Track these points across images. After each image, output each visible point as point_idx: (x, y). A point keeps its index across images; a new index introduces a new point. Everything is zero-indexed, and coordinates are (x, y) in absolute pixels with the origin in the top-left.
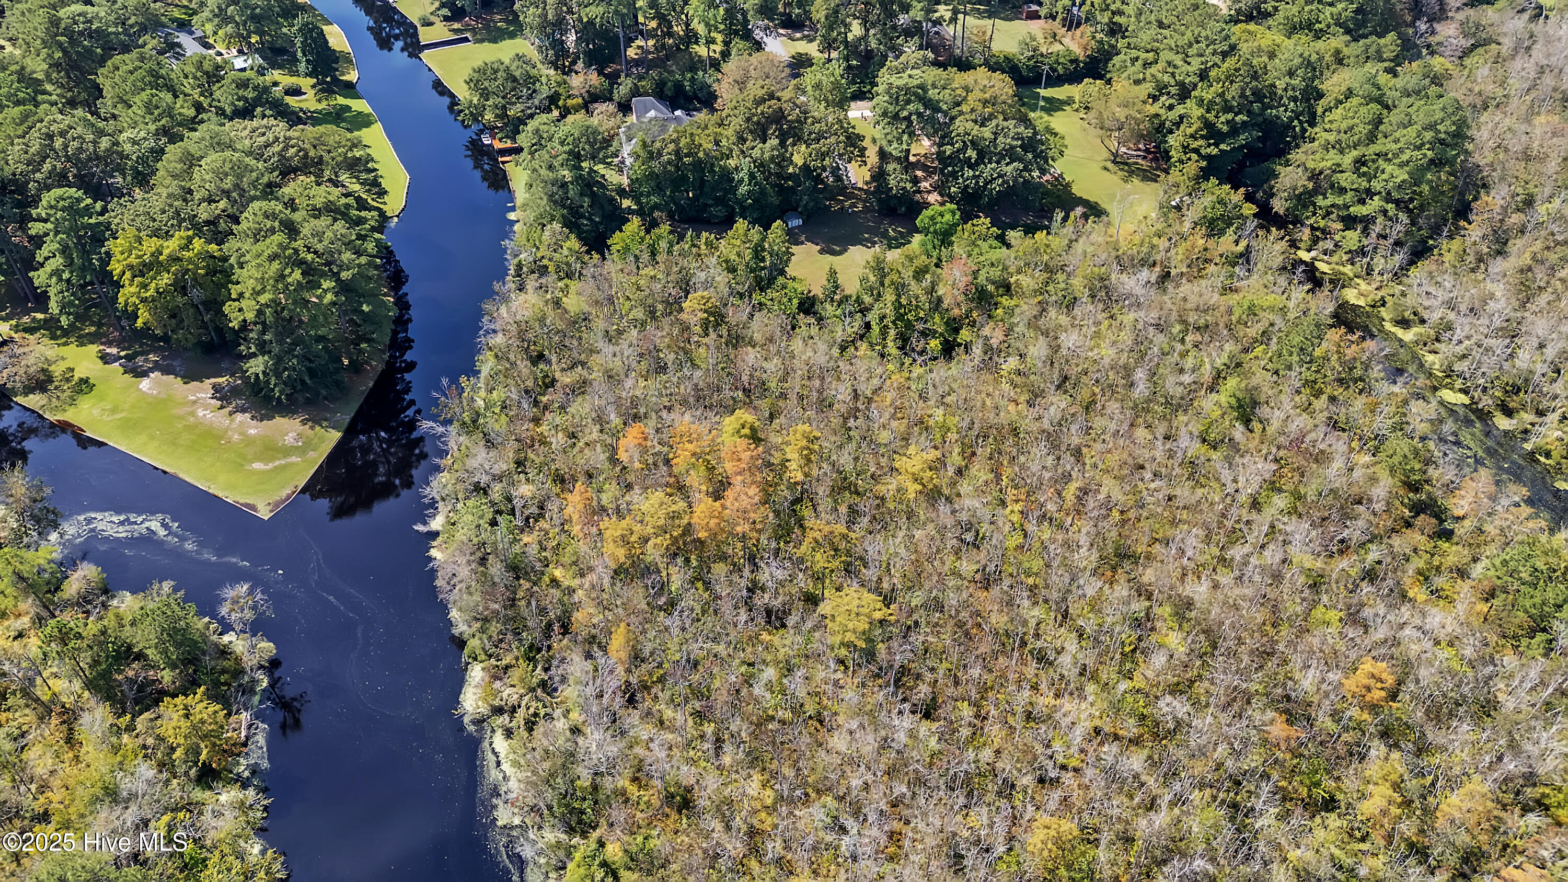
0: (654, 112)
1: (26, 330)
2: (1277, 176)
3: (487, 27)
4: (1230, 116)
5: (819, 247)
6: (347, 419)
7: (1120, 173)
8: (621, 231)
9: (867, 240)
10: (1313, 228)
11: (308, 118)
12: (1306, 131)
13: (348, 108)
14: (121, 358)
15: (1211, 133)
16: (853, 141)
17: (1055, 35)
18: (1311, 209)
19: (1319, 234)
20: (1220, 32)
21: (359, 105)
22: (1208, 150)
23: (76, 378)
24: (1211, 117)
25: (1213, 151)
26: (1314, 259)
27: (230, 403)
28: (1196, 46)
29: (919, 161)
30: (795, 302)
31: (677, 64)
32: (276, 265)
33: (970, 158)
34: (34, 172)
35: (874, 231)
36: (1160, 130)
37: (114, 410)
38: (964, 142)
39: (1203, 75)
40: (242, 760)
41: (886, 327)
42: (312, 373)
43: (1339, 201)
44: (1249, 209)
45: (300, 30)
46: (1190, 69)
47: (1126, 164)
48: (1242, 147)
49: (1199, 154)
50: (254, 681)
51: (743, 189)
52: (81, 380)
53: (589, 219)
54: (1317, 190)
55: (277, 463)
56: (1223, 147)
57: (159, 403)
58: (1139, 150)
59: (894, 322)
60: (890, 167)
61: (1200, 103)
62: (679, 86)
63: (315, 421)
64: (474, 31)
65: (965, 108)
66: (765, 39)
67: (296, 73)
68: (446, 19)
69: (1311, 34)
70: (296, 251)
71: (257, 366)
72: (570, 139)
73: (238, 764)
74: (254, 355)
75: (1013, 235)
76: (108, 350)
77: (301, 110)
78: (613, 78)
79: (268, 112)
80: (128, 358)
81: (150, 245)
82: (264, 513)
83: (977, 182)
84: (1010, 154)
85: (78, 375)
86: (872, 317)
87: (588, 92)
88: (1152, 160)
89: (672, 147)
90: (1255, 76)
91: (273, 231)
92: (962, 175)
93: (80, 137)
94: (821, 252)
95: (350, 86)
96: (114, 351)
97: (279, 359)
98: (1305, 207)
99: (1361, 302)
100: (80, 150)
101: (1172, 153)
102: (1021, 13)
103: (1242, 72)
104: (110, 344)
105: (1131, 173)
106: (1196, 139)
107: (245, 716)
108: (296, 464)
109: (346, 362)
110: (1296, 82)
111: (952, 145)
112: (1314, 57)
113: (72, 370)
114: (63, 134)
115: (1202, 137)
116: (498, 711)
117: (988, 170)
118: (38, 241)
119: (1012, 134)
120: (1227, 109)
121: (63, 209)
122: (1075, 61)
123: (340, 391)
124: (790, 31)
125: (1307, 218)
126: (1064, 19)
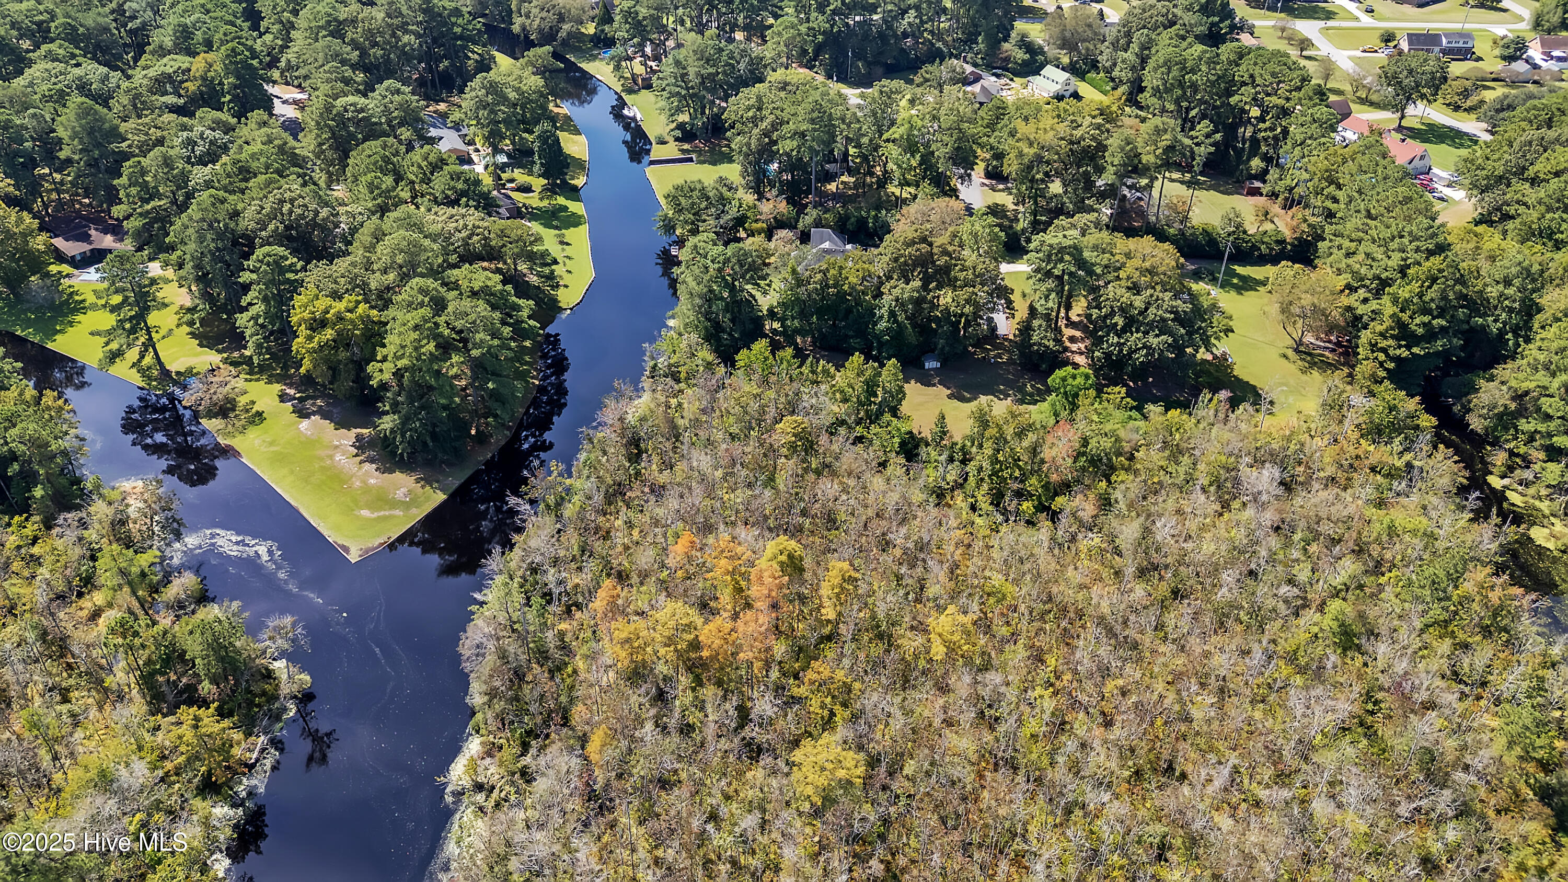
0: (827, 242)
1: (231, 364)
2: (1477, 391)
3: (712, 150)
4: (1426, 319)
5: (949, 392)
6: (457, 483)
7: (1300, 363)
8: (749, 349)
9: (1001, 392)
10: (1512, 454)
11: (528, 213)
12: (1519, 346)
13: (565, 208)
14: (295, 399)
15: (1403, 333)
16: (1003, 292)
17: (1267, 213)
18: (1512, 431)
19: (1518, 462)
20: (1427, 229)
21: (576, 207)
22: (1398, 352)
23: (254, 411)
24: (1405, 317)
25: (1405, 353)
26: (1506, 487)
27: (363, 453)
28: (1397, 240)
29: (1081, 321)
30: (897, 440)
31: (867, 202)
32: (415, 335)
33: (1116, 324)
34: (261, 230)
35: (1010, 384)
36: (1356, 323)
37: (271, 444)
38: (1112, 307)
39: (1403, 271)
40: (245, 780)
41: (982, 480)
42: (434, 436)
43: (1542, 427)
44: (1427, 421)
45: (539, 137)
46: (1390, 263)
47: (1310, 354)
48: (1437, 354)
49: (1387, 355)
50: (285, 710)
51: (883, 325)
52: (258, 412)
53: (730, 334)
54: (1522, 412)
55: (382, 513)
56: (1416, 350)
57: (309, 443)
58: (1330, 342)
59: (990, 476)
60: (1036, 323)
61: (1395, 301)
62: (862, 222)
63: (428, 481)
64: (700, 152)
65: (1122, 274)
66: (959, 186)
67: (530, 173)
68: (677, 139)
69: (1550, 244)
70: (437, 325)
71: (387, 423)
72: (722, 258)
73: (240, 783)
74: (387, 413)
75: (1154, 409)
76: (288, 391)
77: (524, 205)
78: (801, 209)
79: (471, 203)
80: (301, 400)
81: (323, 303)
82: (354, 557)
83: (1121, 351)
84: (1162, 327)
85: (256, 408)
86: (971, 468)
87: (775, 218)
88: (1341, 354)
89: (819, 276)
90: (1461, 281)
91: (422, 305)
92: (1107, 341)
93: (305, 206)
94: (949, 397)
95: (575, 189)
96: (291, 392)
97: (406, 420)
98: (1506, 429)
99: (1551, 545)
100: (302, 216)
101: (1360, 350)
102: (1243, 188)
103: (1445, 274)
104: (290, 386)
105: (1313, 365)
106: (1386, 338)
107: (262, 739)
108: (398, 517)
109: (473, 432)
110: (1510, 291)
111: (1100, 309)
112: (1536, 268)
113: (253, 403)
114: (292, 201)
115: (1392, 337)
116: (479, 787)
117: (1134, 339)
118: (246, 288)
119: (1165, 307)
120: (1425, 311)
121: (268, 264)
122: (1281, 242)
123: (457, 457)
124: (994, 182)
125: (1508, 441)
126: (1286, 199)
